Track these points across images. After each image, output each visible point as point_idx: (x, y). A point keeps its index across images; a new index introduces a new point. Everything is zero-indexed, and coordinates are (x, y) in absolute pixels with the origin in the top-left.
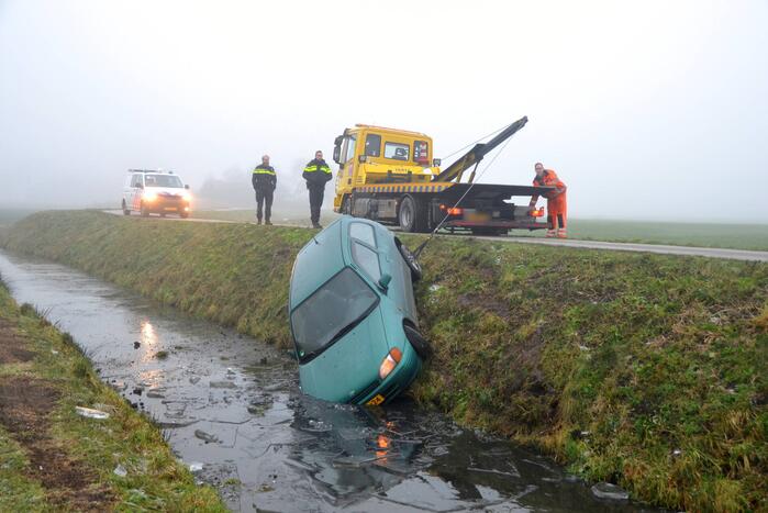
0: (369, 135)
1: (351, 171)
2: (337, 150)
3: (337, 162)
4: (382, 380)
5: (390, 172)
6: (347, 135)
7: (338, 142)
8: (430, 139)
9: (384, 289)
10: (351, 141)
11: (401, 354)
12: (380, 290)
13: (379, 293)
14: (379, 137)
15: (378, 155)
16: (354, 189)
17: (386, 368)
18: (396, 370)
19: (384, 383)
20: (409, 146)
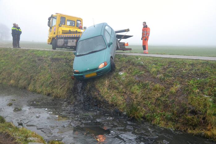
0: (61, 17)
1: (55, 30)
2: (49, 22)
3: (49, 26)
4: (99, 69)
5: (70, 30)
6: (52, 17)
7: (49, 19)
8: (82, 19)
9: (109, 46)
10: (54, 19)
11: (107, 64)
12: (108, 45)
13: (107, 46)
14: (65, 18)
15: (64, 24)
16: (57, 36)
17: (101, 66)
18: (104, 68)
19: (98, 70)
20: (75, 21)
